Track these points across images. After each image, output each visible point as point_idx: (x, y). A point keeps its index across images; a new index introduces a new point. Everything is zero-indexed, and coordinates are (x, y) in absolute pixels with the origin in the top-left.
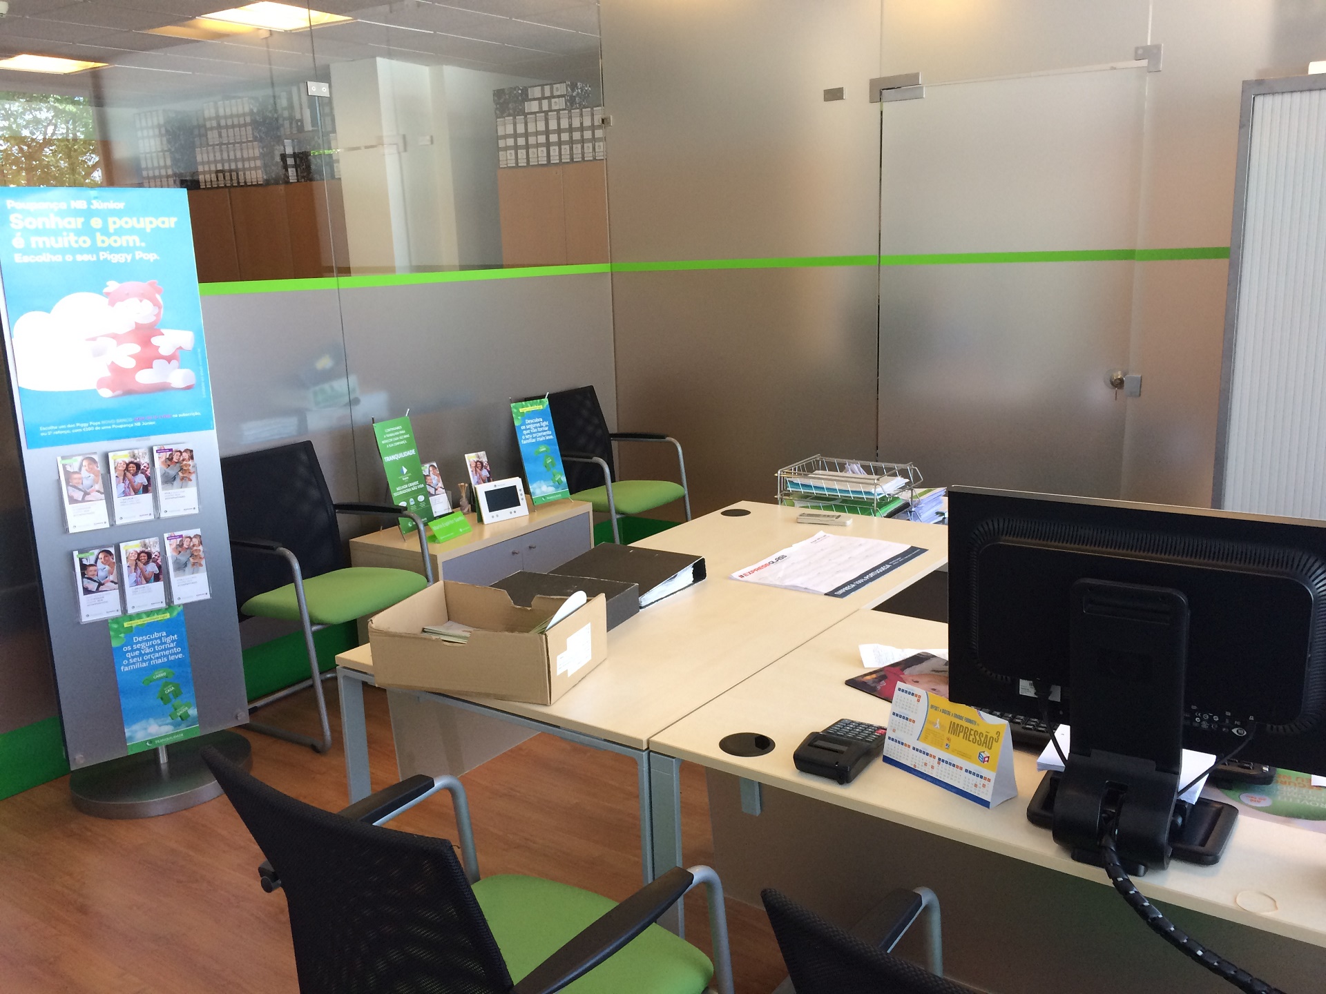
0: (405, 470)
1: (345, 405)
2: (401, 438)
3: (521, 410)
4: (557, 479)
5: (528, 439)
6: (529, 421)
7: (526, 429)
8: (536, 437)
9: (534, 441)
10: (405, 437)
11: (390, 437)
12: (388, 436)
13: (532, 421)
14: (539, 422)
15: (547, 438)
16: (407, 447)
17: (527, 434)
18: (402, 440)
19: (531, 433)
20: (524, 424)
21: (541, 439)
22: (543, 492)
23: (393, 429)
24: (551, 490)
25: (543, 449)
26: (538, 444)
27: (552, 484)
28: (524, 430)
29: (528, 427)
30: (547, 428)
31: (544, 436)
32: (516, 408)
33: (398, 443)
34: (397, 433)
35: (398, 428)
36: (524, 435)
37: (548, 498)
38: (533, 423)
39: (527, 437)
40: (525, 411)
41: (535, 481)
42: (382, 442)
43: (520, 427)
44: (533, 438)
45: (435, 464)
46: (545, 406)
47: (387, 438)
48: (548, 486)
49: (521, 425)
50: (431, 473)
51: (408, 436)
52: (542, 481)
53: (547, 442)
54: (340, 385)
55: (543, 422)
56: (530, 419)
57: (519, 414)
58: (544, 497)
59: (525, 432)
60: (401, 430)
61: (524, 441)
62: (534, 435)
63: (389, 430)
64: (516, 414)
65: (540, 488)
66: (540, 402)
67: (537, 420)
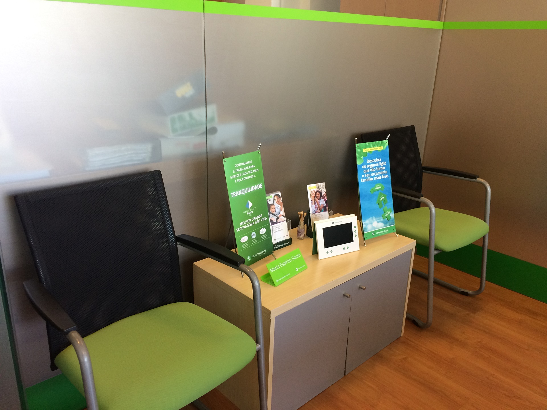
0: (250, 204)
1: (202, 134)
2: (250, 172)
3: (364, 150)
4: (386, 216)
5: (367, 178)
6: (370, 161)
7: (367, 169)
8: (374, 176)
9: (372, 179)
10: (254, 171)
11: (239, 172)
12: (237, 170)
13: (372, 161)
14: (378, 162)
15: (383, 177)
16: (254, 182)
17: (367, 173)
18: (250, 175)
19: (370, 173)
20: (365, 163)
21: (378, 178)
22: (374, 228)
23: (243, 164)
24: (381, 225)
25: (378, 187)
26: (375, 182)
27: (382, 220)
28: (365, 169)
29: (368, 166)
30: (384, 168)
31: (381, 175)
32: (360, 148)
33: (246, 178)
34: (247, 168)
35: (248, 163)
36: (364, 174)
37: (377, 233)
38: (373, 163)
39: (367, 175)
40: (367, 151)
41: (367, 217)
42: (230, 177)
43: (361, 166)
44: (371, 177)
45: (280, 194)
46: (385, 147)
47: (236, 173)
48: (378, 222)
49: (363, 164)
50: (275, 202)
51: (256, 171)
52: (374, 218)
53: (382, 181)
54: (199, 113)
55: (382, 162)
56: (371, 158)
57: (362, 154)
58: (374, 232)
59: (365, 171)
60: (251, 164)
61: (363, 180)
62: (373, 174)
63: (239, 165)
64: (359, 153)
65: (371, 223)
66: (382, 143)
67: (377, 160)
